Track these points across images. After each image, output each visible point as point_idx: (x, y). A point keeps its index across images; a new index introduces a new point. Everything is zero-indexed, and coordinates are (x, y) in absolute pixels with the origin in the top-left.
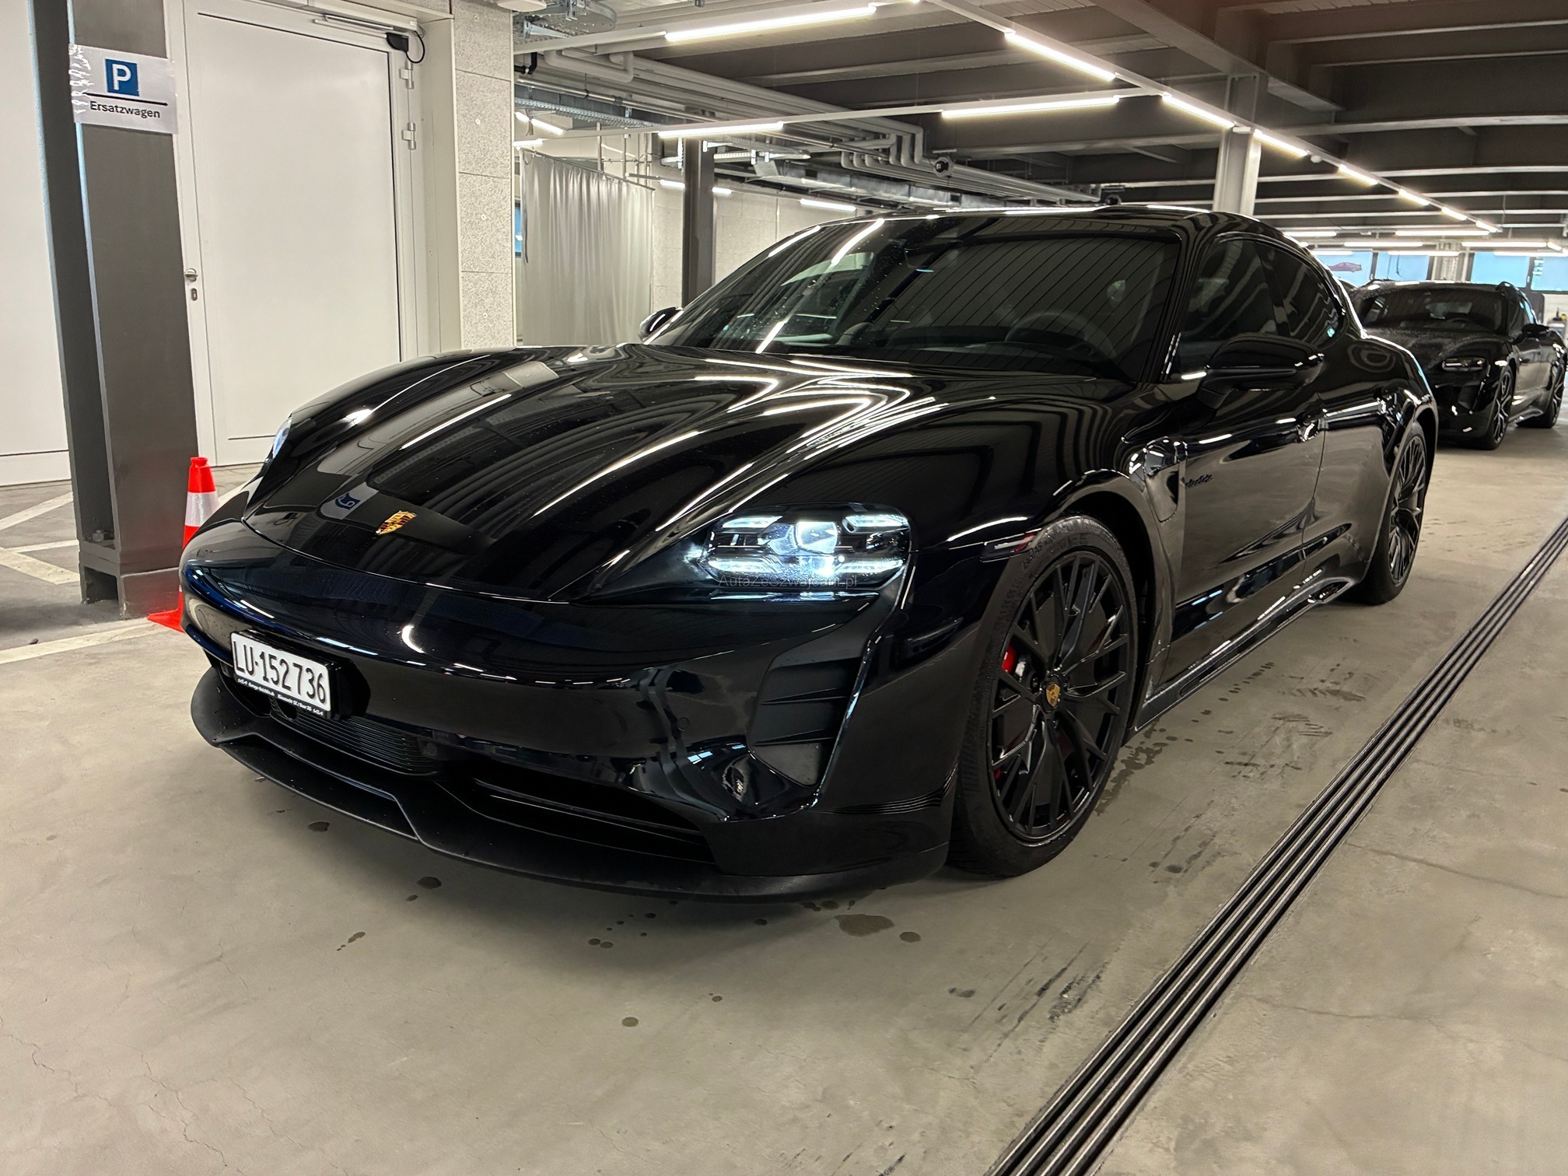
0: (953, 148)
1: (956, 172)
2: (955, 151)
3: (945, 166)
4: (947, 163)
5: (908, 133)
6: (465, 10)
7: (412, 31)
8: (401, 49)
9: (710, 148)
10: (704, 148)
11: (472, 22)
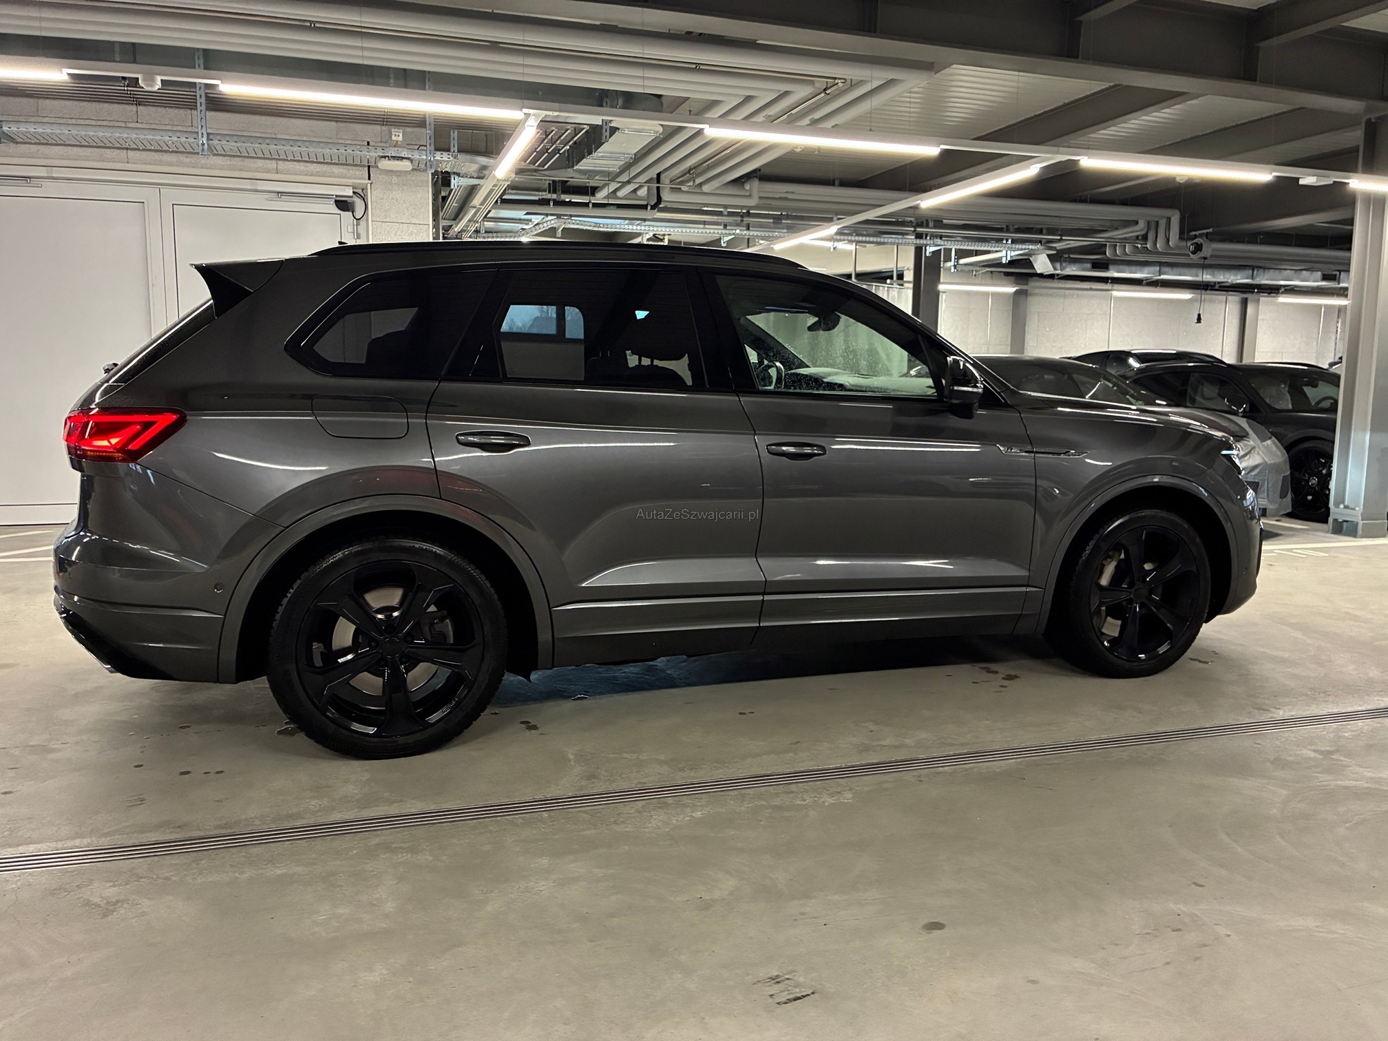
0: (1209, 228)
1: (1211, 249)
2: (1211, 230)
3: (1198, 248)
4: (1202, 244)
5: (1163, 217)
6: (383, 176)
7: (352, 197)
8: (348, 210)
9: (933, 252)
10: (928, 252)
11: (391, 183)
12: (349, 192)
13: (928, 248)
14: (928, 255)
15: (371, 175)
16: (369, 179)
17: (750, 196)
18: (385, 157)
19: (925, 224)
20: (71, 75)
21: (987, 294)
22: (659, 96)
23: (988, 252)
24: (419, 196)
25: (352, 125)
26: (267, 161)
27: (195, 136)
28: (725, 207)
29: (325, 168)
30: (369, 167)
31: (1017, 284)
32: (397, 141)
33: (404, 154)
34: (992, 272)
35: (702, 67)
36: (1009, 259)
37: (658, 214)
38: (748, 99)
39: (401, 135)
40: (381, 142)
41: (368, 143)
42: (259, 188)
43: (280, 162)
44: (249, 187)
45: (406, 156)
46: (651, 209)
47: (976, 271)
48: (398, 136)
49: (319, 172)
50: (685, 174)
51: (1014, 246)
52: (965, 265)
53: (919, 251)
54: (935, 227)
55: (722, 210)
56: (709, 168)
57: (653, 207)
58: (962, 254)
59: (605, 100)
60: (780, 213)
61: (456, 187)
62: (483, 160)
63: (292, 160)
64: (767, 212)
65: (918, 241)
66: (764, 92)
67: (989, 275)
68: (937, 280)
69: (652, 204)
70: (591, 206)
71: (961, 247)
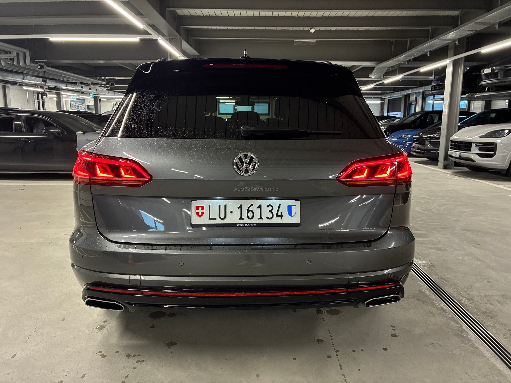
1: (47, 70)
2: (46, 60)
4: (43, 66)
5: (22, 52)
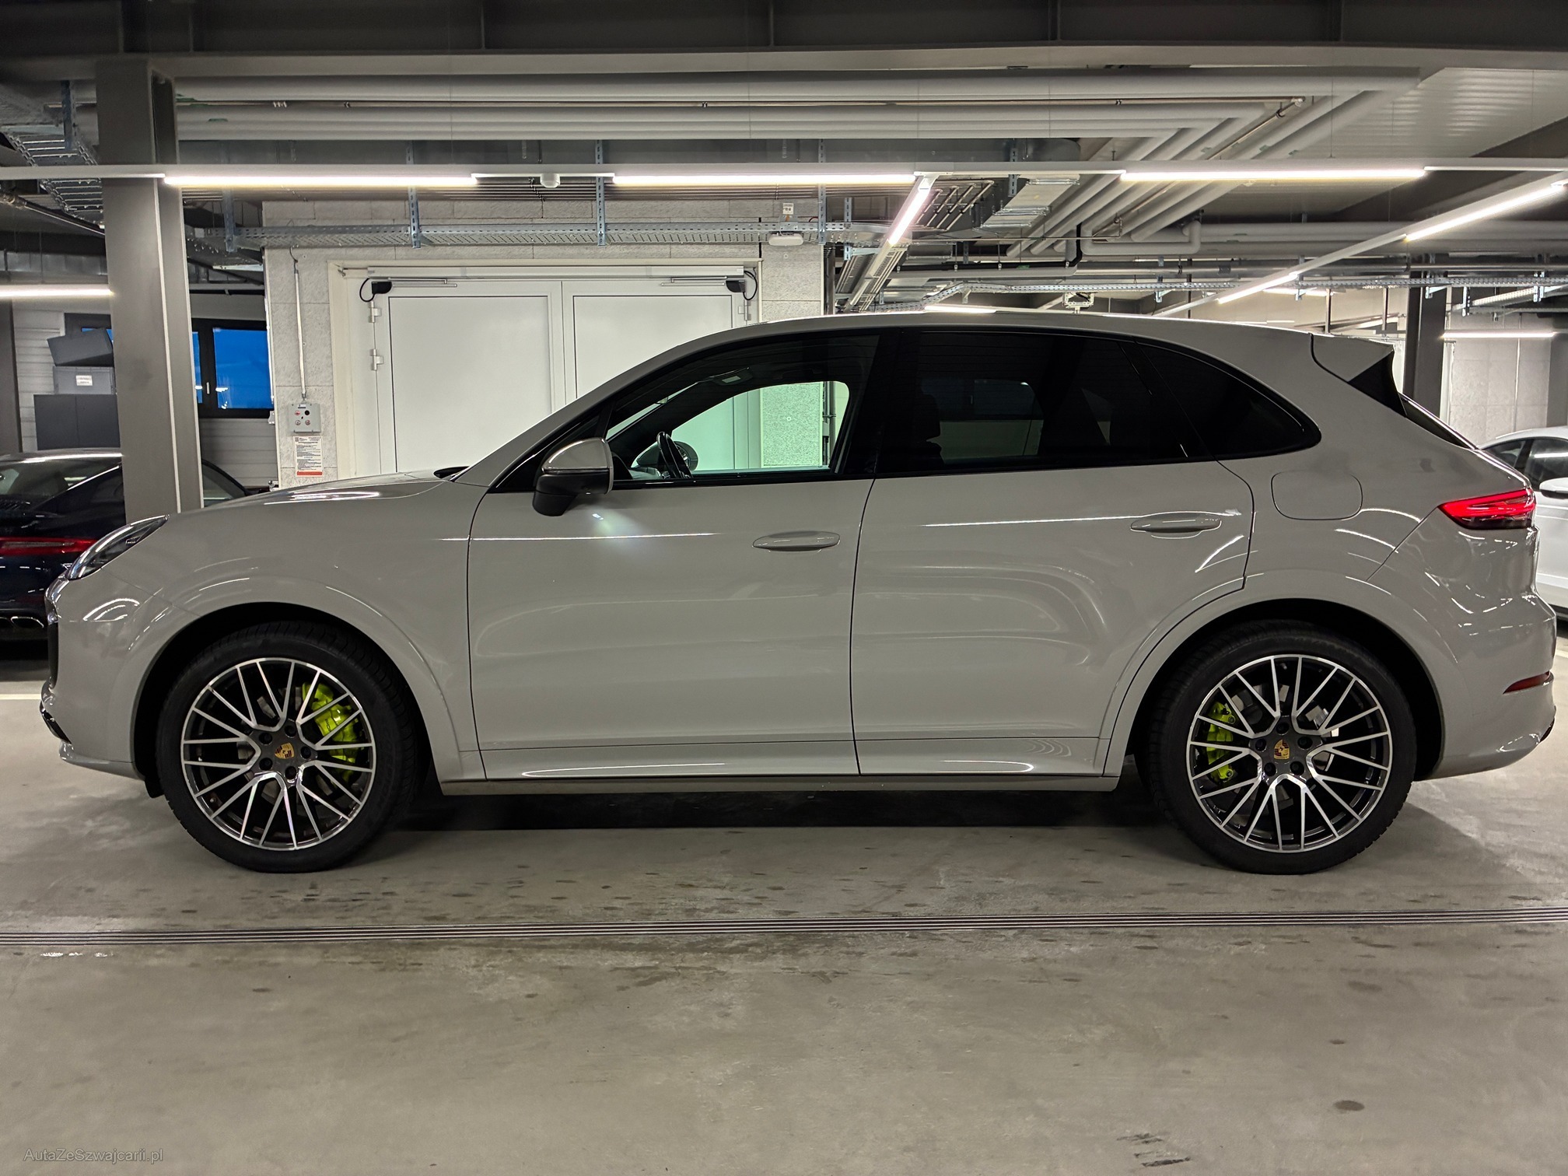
6: (775, 252)
7: (743, 276)
8: (739, 291)
9: (1434, 293)
10: (1427, 294)
11: (782, 260)
12: (740, 271)
13: (1427, 288)
14: (1427, 297)
15: (763, 252)
16: (760, 257)
17: (1190, 243)
18: (775, 233)
19: (1424, 260)
20: (479, 179)
21: (1514, 341)
22: (1076, 140)
23: (1515, 289)
24: (810, 271)
25: (745, 202)
26: (662, 246)
27: (594, 227)
28: (1161, 257)
29: (717, 249)
30: (760, 244)
31: (1556, 327)
32: (788, 215)
33: (796, 227)
34: (1521, 314)
35: (1123, 102)
36: (1542, 296)
37: (1078, 271)
38: (1182, 132)
39: (792, 208)
40: (773, 217)
41: (760, 219)
42: (654, 274)
43: (673, 247)
44: (644, 274)
45: (797, 230)
46: (1070, 266)
47: (1498, 314)
48: (789, 210)
49: (711, 253)
50: (1111, 223)
51: (1548, 280)
52: (1482, 306)
53: (1415, 293)
54: (1437, 262)
55: (1157, 260)
56: (1139, 214)
57: (1072, 264)
58: (1476, 293)
59: (1013, 150)
60: (1230, 259)
61: (849, 259)
62: (877, 228)
63: (684, 244)
64: (1215, 259)
65: (1413, 281)
66: (1202, 122)
67: (1519, 317)
68: (1441, 329)
69: (1071, 260)
70: (1000, 267)
71: (1475, 285)
